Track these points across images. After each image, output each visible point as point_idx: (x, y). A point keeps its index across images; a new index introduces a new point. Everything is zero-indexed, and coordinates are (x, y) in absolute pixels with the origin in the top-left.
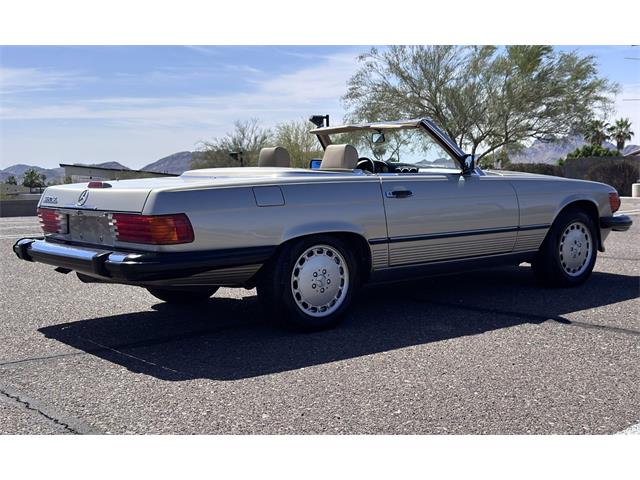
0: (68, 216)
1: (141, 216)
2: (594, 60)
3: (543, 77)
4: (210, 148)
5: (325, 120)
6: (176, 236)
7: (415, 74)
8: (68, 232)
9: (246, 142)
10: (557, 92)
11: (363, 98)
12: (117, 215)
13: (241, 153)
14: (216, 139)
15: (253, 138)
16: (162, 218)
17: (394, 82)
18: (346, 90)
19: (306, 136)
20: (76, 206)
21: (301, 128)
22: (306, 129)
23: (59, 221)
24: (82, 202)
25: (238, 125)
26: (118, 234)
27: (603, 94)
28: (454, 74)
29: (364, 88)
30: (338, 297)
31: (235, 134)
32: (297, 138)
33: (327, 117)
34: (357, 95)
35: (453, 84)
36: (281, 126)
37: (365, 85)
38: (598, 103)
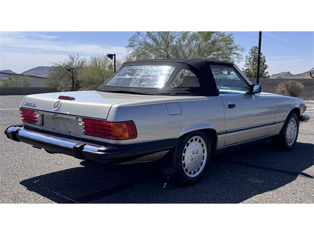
0: (43, 115)
1: (106, 121)
2: (233, 36)
3: (213, 43)
4: (57, 66)
5: (114, 56)
6: (128, 134)
7: (159, 39)
8: (43, 125)
9: (74, 64)
10: (219, 50)
11: (136, 48)
12: (85, 119)
13: (72, 69)
14: (60, 62)
15: (77, 63)
16: (118, 124)
17: (149, 41)
18: (128, 43)
19: (104, 63)
20: (52, 111)
21: (102, 59)
22: (104, 60)
23: (36, 118)
24: (57, 108)
25: (70, 56)
26: (85, 130)
27: (238, 52)
28: (175, 40)
29: (136, 43)
30: (201, 166)
31: (69, 60)
32: (100, 64)
33: (115, 55)
34: (133, 46)
35: (175, 43)
36: (93, 57)
37: (136, 41)
38: (235, 55)
